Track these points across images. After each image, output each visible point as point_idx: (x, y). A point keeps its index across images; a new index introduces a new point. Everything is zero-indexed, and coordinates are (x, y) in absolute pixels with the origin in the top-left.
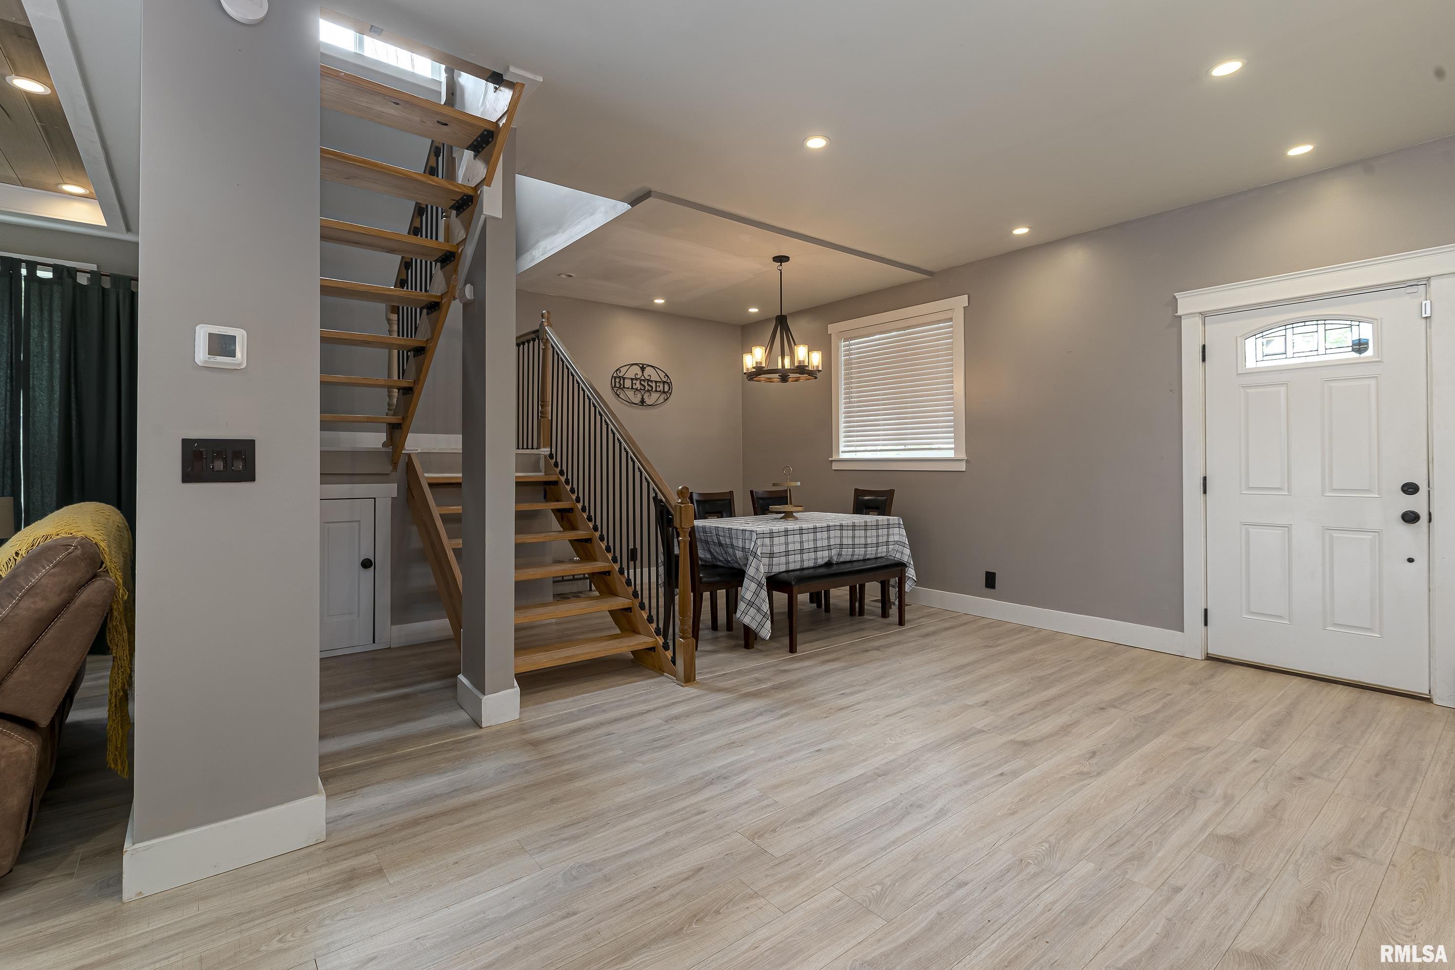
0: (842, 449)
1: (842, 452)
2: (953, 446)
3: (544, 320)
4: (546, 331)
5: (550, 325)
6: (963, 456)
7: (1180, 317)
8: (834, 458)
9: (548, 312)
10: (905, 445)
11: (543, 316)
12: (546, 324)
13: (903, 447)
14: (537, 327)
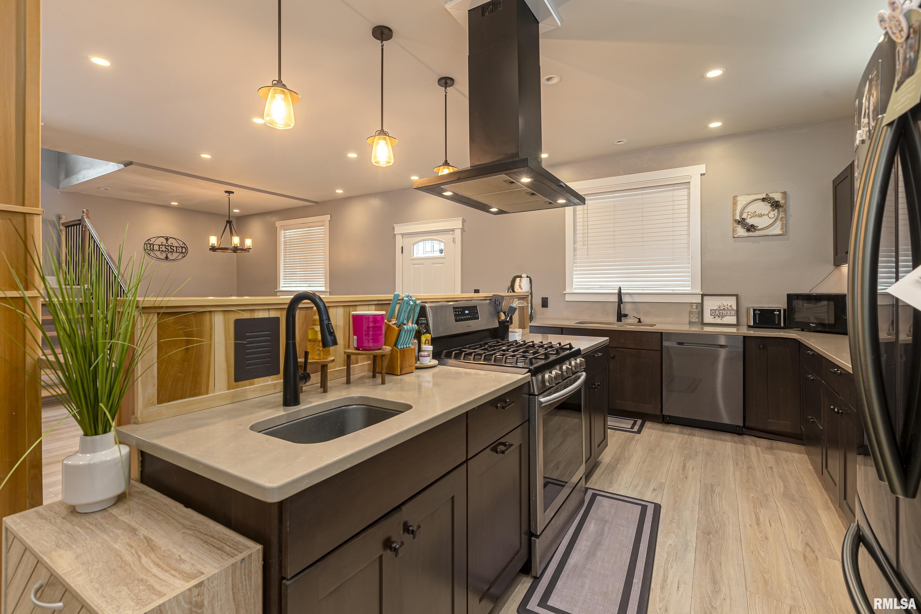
0: (281, 285)
1: (282, 287)
2: (324, 285)
3: (84, 215)
4: (85, 221)
5: (88, 217)
6: (328, 290)
7: (395, 234)
8: (278, 290)
9: (87, 210)
10: (310, 284)
11: (83, 212)
12: (85, 217)
13: (309, 285)
14: (80, 218)
